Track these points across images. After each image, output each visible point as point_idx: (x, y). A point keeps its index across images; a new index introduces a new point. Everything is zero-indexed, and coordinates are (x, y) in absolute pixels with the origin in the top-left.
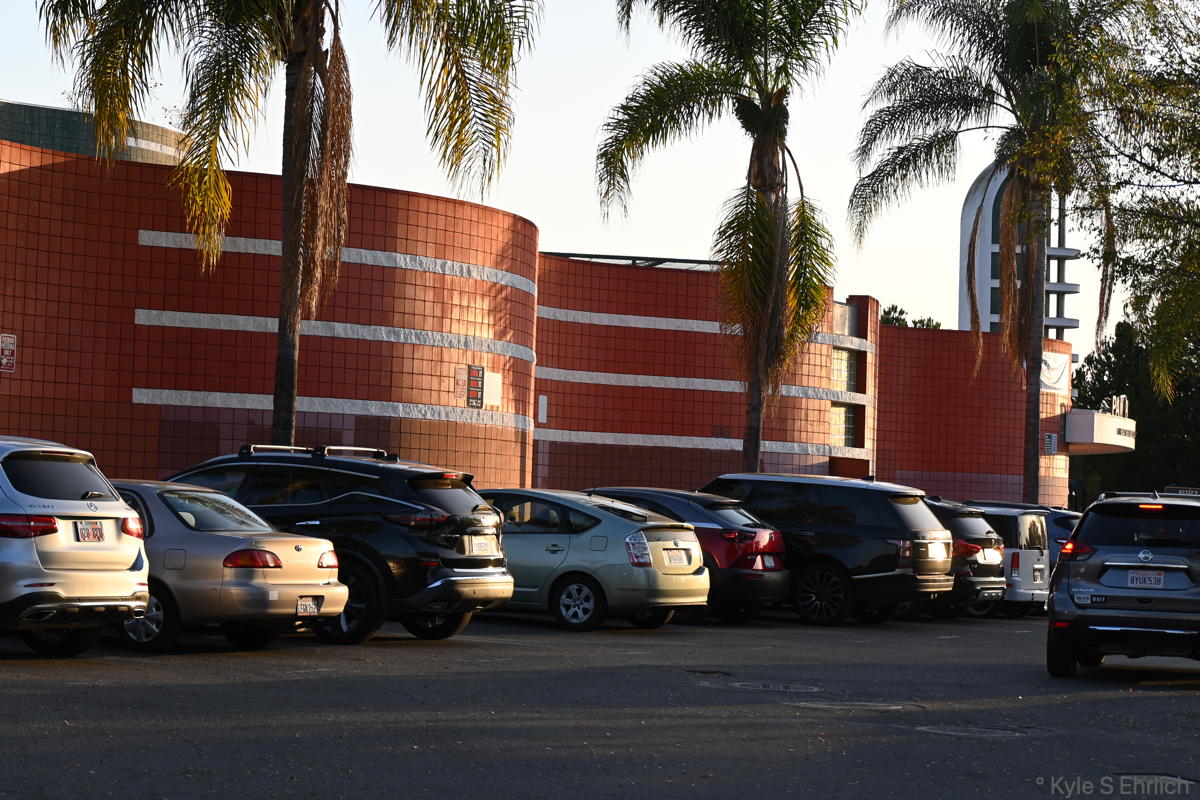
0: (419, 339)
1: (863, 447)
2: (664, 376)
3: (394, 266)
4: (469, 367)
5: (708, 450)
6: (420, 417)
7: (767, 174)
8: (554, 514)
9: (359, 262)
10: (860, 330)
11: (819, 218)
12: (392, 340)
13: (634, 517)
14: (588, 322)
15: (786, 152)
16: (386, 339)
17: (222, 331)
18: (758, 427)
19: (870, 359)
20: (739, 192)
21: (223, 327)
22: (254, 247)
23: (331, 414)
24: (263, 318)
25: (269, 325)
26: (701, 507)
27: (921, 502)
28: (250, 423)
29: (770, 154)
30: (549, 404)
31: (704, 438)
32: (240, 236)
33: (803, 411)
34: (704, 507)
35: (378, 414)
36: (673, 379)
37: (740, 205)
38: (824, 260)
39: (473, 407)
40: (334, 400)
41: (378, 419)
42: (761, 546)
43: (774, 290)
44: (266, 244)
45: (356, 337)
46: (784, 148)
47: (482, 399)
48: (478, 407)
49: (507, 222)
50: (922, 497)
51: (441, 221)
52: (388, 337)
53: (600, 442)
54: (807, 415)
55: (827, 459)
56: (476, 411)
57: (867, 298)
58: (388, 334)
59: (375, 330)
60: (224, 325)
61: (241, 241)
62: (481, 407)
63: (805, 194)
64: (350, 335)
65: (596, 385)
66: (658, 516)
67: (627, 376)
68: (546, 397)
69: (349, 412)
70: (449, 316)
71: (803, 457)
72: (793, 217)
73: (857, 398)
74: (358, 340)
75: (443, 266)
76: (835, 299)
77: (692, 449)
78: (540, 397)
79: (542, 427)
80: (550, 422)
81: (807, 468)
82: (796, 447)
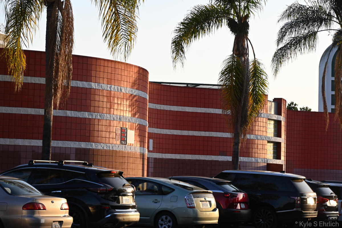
0: (101, 117)
1: (280, 159)
2: (200, 131)
3: (91, 88)
4: (121, 128)
5: (218, 161)
6: (102, 148)
7: (240, 49)
8: (156, 187)
9: (76, 86)
10: (278, 112)
11: (261, 67)
12: (90, 117)
13: (188, 188)
14: (169, 110)
15: (248, 40)
16: (87, 117)
17: (22, 114)
18: (238, 152)
19: (283, 123)
20: (229, 57)
21: (22, 113)
22: (34, 80)
23: (65, 147)
24: (38, 109)
25: (40, 112)
26: (215, 184)
27: (304, 181)
28: (33, 151)
29: (242, 42)
30: (154, 143)
31: (216, 156)
32: (28, 76)
33: (256, 145)
34: (217, 184)
35: (84, 147)
36: (203, 132)
37: (230, 62)
38: (263, 84)
39: (123, 144)
40: (67, 142)
41: (85, 150)
42: (240, 200)
43: (244, 96)
44: (39, 79)
45: (76, 116)
46: (247, 39)
47: (126, 141)
48: (125, 144)
49: (136, 70)
50: (304, 179)
51: (110, 69)
52: (88, 116)
53: (174, 158)
54: (257, 146)
55: (266, 164)
56: (124, 145)
57: (281, 99)
58: (89, 115)
59: (83, 114)
60: (23, 112)
61: (29, 78)
62: (126, 144)
63: (256, 58)
64: (73, 115)
65: (173, 135)
66: (198, 188)
67: (185, 131)
68: (152, 140)
69: (73, 147)
70: (113, 108)
71: (256, 164)
72: (251, 67)
73: (278, 140)
74: (76, 118)
75: (110, 88)
76: (268, 100)
77: (211, 160)
78: (150, 140)
79: (151, 152)
80: (154, 150)
81: (258, 168)
82: (253, 160)
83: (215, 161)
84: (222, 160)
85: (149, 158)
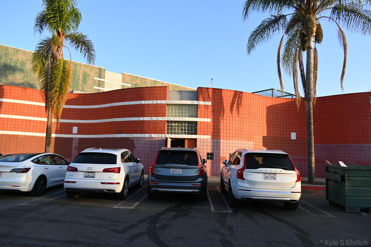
14: (92, 108)
36: (110, 119)
65: (94, 123)
67: (101, 120)
77: (113, 138)
78: (74, 127)
79: (75, 134)
80: (79, 133)
81: (153, 141)
82: (147, 135)
83: (115, 138)
84: (120, 137)
85: (72, 138)
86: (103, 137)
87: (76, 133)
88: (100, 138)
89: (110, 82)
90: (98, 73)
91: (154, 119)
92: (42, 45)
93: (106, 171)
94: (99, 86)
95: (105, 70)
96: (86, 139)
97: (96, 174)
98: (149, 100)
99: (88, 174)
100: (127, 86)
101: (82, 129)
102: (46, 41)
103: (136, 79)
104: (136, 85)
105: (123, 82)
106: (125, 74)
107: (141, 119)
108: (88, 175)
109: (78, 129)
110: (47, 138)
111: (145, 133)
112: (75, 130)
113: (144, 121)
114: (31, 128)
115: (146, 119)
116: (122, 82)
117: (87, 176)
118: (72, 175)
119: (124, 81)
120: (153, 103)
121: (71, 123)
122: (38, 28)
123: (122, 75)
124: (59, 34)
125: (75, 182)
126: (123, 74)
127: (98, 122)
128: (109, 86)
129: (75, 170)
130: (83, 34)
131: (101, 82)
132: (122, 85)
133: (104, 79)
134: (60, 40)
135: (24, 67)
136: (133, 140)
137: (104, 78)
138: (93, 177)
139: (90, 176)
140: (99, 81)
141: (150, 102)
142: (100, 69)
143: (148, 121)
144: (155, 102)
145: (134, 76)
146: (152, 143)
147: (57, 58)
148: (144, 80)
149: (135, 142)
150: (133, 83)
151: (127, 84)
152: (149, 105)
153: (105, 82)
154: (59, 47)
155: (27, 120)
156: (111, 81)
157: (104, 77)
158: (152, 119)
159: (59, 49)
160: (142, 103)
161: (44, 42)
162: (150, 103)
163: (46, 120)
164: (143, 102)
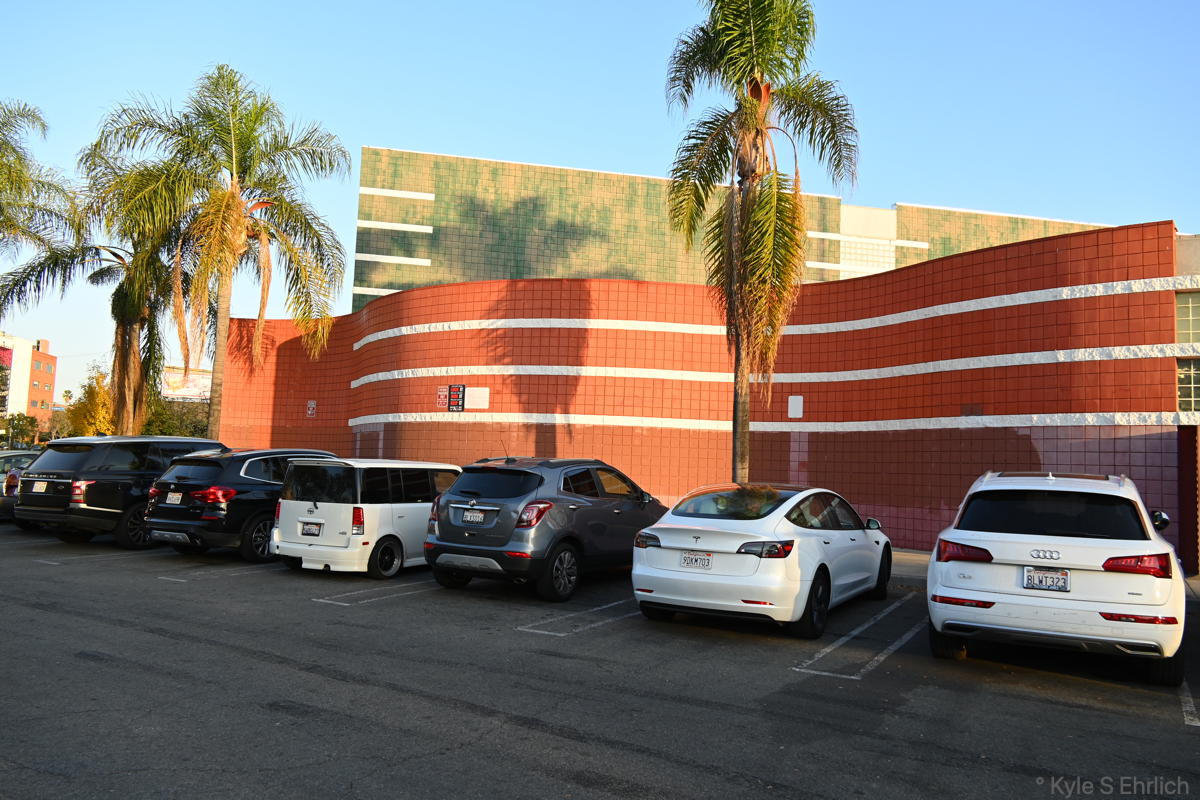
0: (413, 374)
4: (450, 387)
5: (957, 429)
6: (413, 420)
14: (851, 330)
30: (807, 402)
31: (953, 418)
36: (922, 365)
47: (463, 405)
53: (865, 430)
62: (462, 411)
65: (860, 380)
68: (800, 399)
77: (940, 430)
78: (791, 398)
79: (796, 422)
80: (809, 416)
81: (1117, 441)
82: (1091, 419)
83: (951, 429)
84: (970, 426)
85: (789, 433)
86: (898, 429)
87: (800, 415)
88: (886, 432)
89: (858, 240)
90: (818, 216)
91: (1120, 353)
92: (693, 141)
93: (1113, 566)
94: (822, 257)
95: (839, 203)
96: (835, 434)
97: (1072, 577)
98: (1091, 281)
99: (1037, 576)
100: (916, 249)
101: (820, 402)
102: (705, 123)
103: (945, 220)
104: (945, 241)
105: (900, 236)
106: (907, 207)
107: (1062, 356)
108: (1041, 582)
109: (804, 402)
110: (738, 436)
111: (1083, 411)
112: (795, 406)
113: (1072, 367)
114: (667, 403)
115: (1081, 355)
116: (898, 238)
117: (1037, 581)
118: (970, 577)
119: (903, 232)
120: (1110, 293)
121: (782, 384)
122: (680, 89)
123: (894, 212)
124: (756, 90)
125: (987, 605)
126: (899, 209)
127: (877, 377)
128: (855, 253)
129: (982, 556)
130: (823, 78)
131: (827, 243)
132: (897, 247)
133: (838, 232)
134: (761, 110)
135: (608, 223)
136: (1028, 438)
137: (837, 230)
138: (1063, 589)
139: (1049, 582)
140: (823, 240)
141: (1098, 290)
142: (822, 200)
143: (1094, 362)
144: (1119, 287)
145: (939, 211)
146: (1118, 449)
147: (754, 171)
148: (973, 221)
149: (1039, 446)
150: (936, 236)
151: (915, 240)
152: (1091, 301)
153: (842, 244)
154: (758, 132)
155: (654, 380)
156: (860, 237)
157: (838, 226)
158: (1110, 355)
159: (759, 141)
160: (1058, 298)
161: (701, 130)
162: (1098, 294)
163: (730, 377)
164: (1065, 293)
